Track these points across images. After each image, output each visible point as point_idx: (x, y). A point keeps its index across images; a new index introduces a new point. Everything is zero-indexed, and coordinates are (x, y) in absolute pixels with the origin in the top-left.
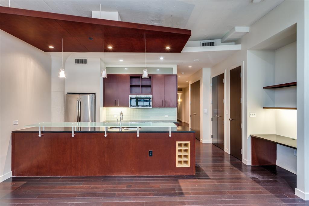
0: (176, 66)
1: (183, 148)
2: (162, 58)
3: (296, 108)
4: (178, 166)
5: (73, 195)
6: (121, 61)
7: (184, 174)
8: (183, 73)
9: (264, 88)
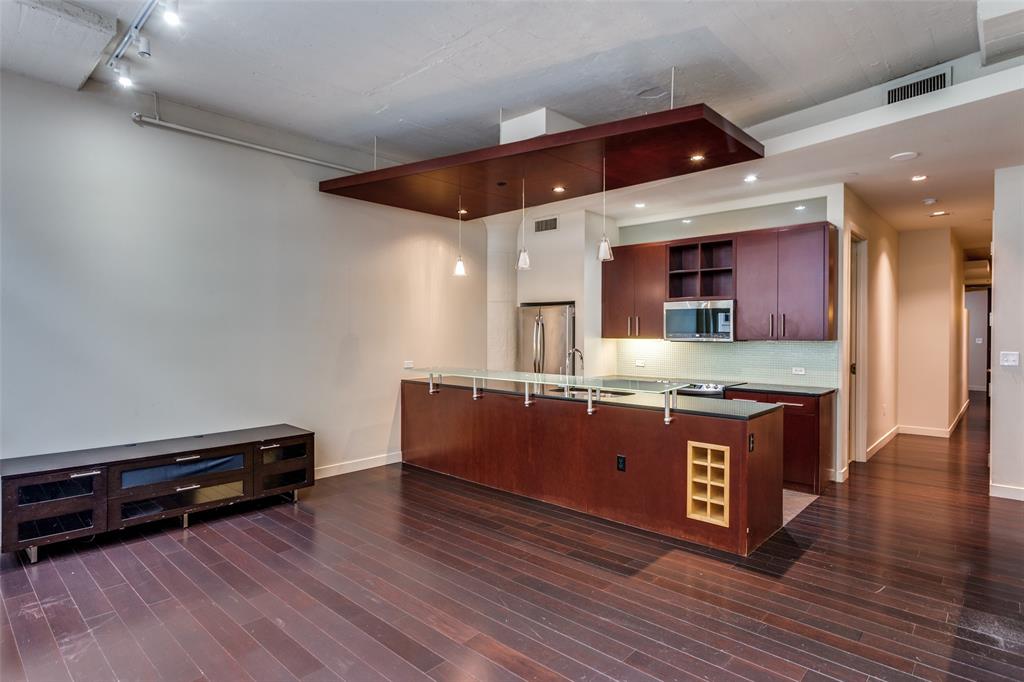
0: (841, 187)
1: (709, 463)
2: (751, 178)
4: (693, 514)
6: (640, 206)
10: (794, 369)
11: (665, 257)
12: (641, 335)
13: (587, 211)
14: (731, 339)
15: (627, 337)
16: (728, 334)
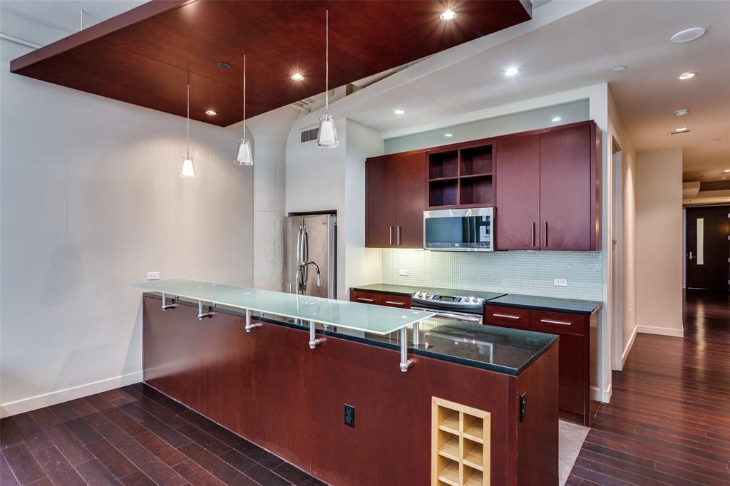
0: (605, 88)
8: (682, 112)
10: (556, 280)
11: (425, 164)
12: (402, 245)
13: (347, 119)
14: (491, 249)
15: (388, 247)
16: (488, 243)
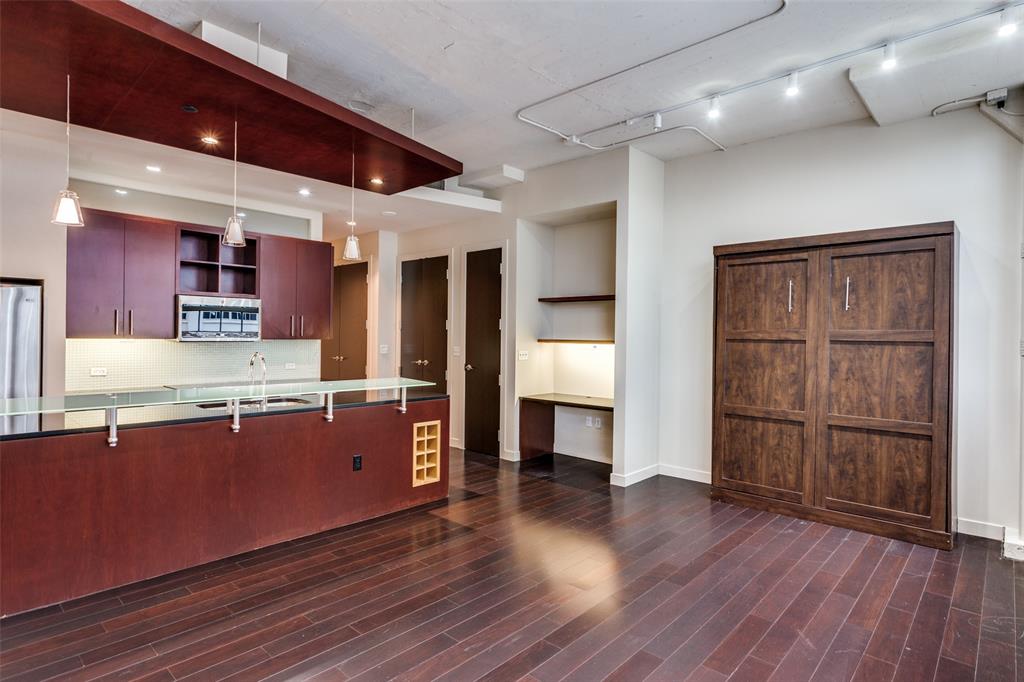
0: (320, 215)
2: (305, 192)
3: (613, 342)
4: (417, 483)
5: (219, 612)
7: (429, 500)
9: (540, 300)
